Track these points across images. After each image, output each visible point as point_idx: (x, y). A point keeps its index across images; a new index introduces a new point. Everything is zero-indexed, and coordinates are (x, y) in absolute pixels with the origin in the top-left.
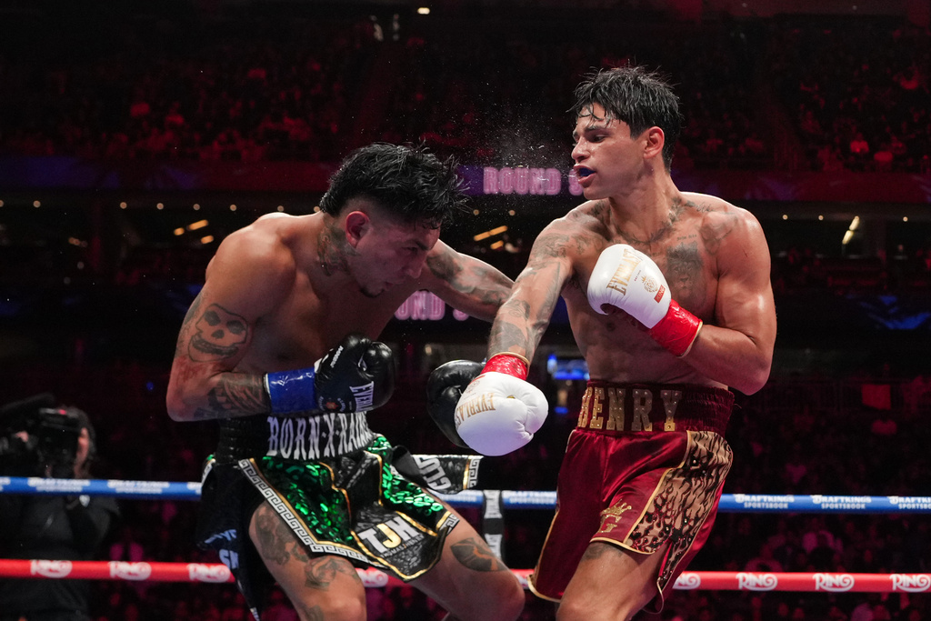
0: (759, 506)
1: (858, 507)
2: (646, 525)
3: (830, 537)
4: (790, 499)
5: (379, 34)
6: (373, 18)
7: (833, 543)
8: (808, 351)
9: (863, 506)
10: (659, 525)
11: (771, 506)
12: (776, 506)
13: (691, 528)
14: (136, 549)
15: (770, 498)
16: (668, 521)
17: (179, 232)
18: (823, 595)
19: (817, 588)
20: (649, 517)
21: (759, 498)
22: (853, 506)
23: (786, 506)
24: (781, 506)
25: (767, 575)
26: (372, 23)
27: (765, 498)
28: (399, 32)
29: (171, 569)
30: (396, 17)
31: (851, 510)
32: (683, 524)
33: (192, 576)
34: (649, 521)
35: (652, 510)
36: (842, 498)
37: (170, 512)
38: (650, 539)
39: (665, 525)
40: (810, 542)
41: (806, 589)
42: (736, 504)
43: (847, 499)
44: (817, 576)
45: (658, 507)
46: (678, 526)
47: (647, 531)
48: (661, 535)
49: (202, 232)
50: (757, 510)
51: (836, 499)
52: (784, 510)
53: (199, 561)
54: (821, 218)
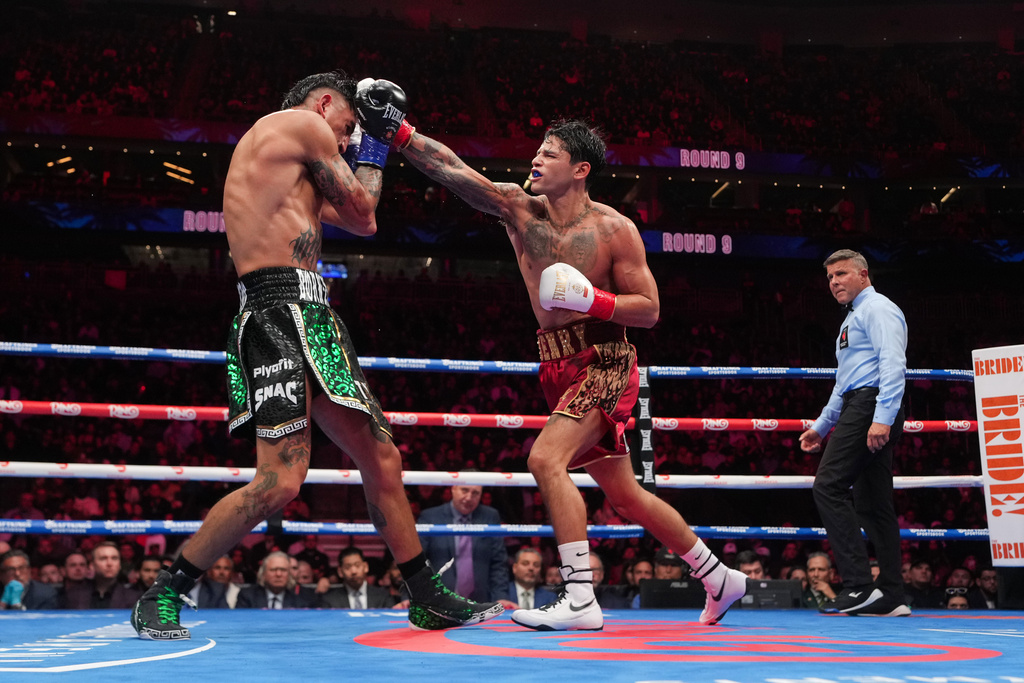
0: (459, 368)
1: (527, 370)
2: (580, 399)
3: (509, 390)
4: (481, 363)
5: (199, 28)
6: (196, 17)
7: (511, 395)
8: (498, 262)
9: (531, 370)
10: (589, 398)
11: (467, 368)
12: (471, 368)
13: (613, 396)
14: (15, 391)
15: (467, 363)
16: (595, 395)
17: (50, 164)
18: (502, 430)
19: (498, 425)
20: (583, 394)
21: (459, 362)
22: (524, 369)
23: (478, 368)
24: (474, 368)
25: (464, 416)
26: (195, 20)
27: (464, 362)
28: (214, 27)
29: (38, 406)
30: (213, 17)
31: (522, 372)
32: (608, 395)
33: (53, 411)
34: (582, 396)
35: (584, 389)
36: (517, 364)
37: (41, 364)
38: (583, 407)
39: (594, 398)
40: (496, 394)
41: (491, 426)
42: (443, 366)
43: (520, 364)
44: (498, 417)
45: (588, 387)
46: (603, 397)
47: (580, 403)
48: (591, 403)
49: (67, 165)
50: (458, 370)
51: (512, 364)
52: (476, 371)
53: (59, 401)
54: (509, 170)
